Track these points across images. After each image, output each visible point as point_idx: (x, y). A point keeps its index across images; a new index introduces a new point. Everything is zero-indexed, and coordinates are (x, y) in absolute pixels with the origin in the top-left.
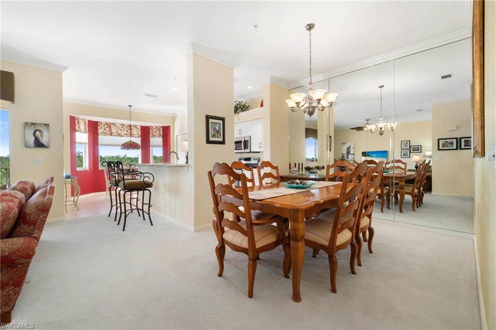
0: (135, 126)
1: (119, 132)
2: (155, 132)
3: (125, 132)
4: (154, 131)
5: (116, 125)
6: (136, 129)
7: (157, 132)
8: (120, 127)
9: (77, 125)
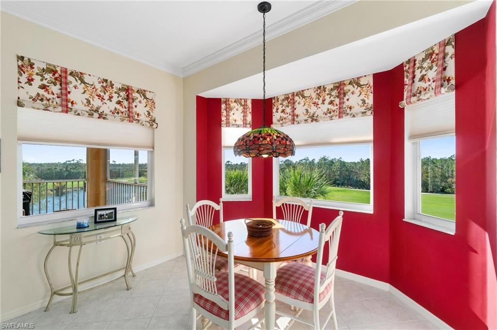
0: (356, 82)
1: (313, 110)
2: (422, 79)
3: (326, 107)
4: (418, 75)
5: (306, 94)
6: (357, 90)
7: (432, 74)
8: (314, 95)
9: (224, 113)
